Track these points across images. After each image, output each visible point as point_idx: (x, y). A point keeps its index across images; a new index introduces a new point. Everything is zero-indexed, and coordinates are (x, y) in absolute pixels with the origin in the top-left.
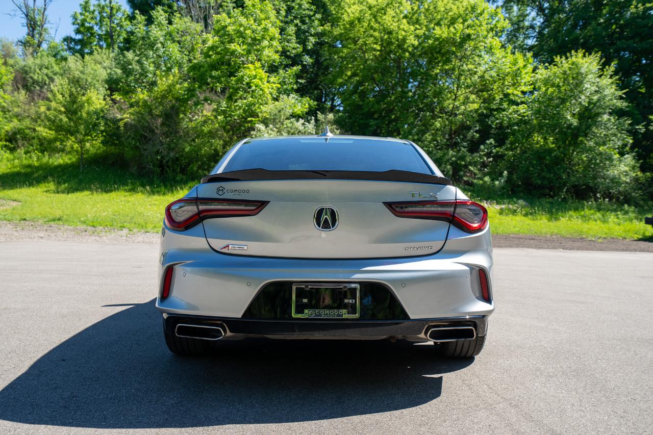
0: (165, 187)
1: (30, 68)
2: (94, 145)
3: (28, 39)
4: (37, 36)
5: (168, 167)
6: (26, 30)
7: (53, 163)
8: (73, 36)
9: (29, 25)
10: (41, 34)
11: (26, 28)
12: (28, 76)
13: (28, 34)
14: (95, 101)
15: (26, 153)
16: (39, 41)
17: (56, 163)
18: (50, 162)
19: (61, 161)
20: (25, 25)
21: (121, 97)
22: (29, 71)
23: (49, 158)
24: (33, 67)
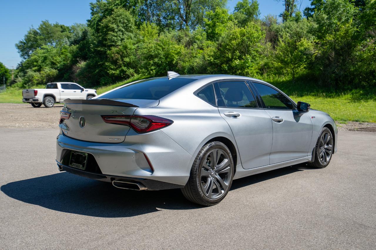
0: (336, 93)
1: (280, 29)
2: (302, 70)
3: (285, 12)
4: (290, 10)
5: (340, 81)
6: (284, 7)
7: (280, 80)
8: (310, 7)
9: (286, 5)
10: (292, 8)
11: (285, 6)
12: (278, 34)
13: (286, 10)
14: (305, 44)
15: (268, 76)
16: (291, 13)
17: (281, 80)
18: (279, 80)
19: (284, 79)
20: (284, 5)
21: (319, 40)
22: (279, 31)
23: (278, 78)
24: (281, 29)
